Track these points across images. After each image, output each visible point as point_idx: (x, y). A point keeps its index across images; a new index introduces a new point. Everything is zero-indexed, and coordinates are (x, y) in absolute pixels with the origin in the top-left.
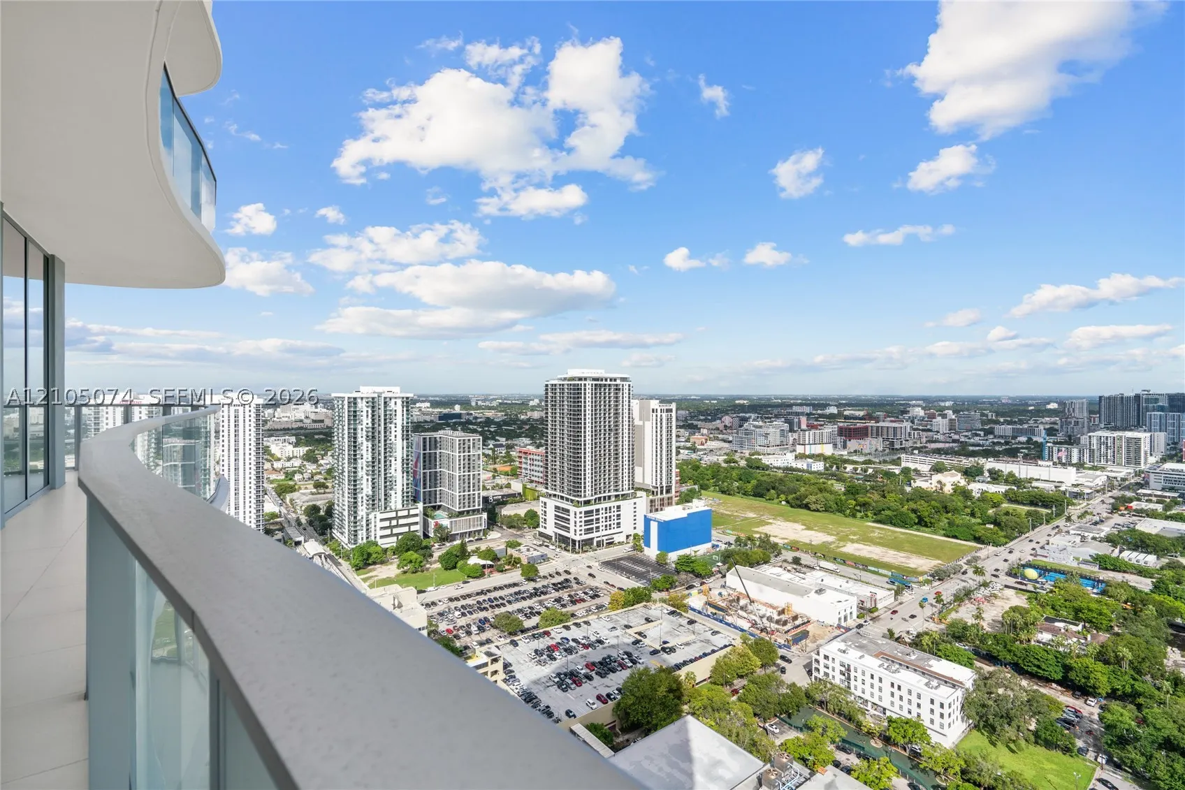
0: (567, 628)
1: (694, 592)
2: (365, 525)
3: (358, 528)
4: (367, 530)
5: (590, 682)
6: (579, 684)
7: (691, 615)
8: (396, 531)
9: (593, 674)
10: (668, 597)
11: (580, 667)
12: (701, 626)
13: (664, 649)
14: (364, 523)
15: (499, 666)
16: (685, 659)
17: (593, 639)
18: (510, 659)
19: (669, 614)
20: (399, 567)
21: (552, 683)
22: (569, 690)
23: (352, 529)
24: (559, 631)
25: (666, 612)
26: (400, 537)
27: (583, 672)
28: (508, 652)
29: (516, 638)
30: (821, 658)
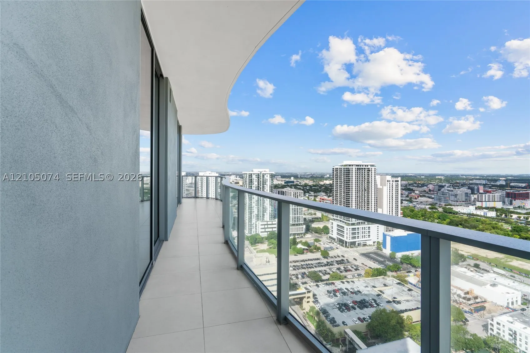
0: (343, 283)
1: (411, 274)
2: (255, 227)
3: (252, 227)
4: (256, 228)
5: (355, 311)
6: (349, 310)
7: (410, 286)
8: (267, 230)
9: (356, 307)
10: (396, 275)
11: (349, 302)
12: (415, 293)
13: (394, 301)
14: (254, 226)
15: (311, 295)
16: (406, 308)
17: (356, 290)
18: (316, 293)
19: (397, 284)
20: (268, 245)
21: (336, 307)
22: (344, 312)
23: (250, 228)
24: (339, 283)
25: (396, 282)
26: (268, 233)
27: (351, 305)
28: (315, 289)
29: (318, 284)
30: (494, 323)
